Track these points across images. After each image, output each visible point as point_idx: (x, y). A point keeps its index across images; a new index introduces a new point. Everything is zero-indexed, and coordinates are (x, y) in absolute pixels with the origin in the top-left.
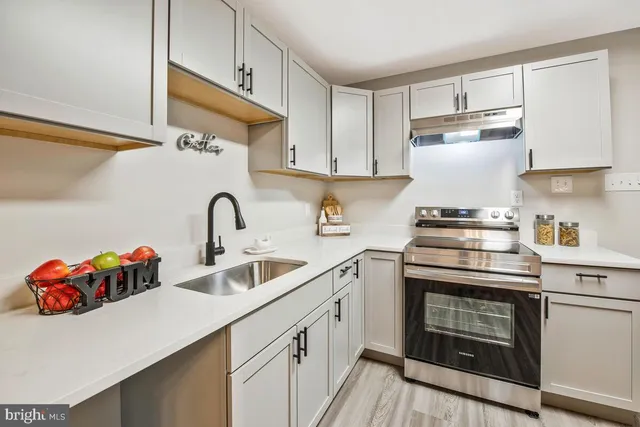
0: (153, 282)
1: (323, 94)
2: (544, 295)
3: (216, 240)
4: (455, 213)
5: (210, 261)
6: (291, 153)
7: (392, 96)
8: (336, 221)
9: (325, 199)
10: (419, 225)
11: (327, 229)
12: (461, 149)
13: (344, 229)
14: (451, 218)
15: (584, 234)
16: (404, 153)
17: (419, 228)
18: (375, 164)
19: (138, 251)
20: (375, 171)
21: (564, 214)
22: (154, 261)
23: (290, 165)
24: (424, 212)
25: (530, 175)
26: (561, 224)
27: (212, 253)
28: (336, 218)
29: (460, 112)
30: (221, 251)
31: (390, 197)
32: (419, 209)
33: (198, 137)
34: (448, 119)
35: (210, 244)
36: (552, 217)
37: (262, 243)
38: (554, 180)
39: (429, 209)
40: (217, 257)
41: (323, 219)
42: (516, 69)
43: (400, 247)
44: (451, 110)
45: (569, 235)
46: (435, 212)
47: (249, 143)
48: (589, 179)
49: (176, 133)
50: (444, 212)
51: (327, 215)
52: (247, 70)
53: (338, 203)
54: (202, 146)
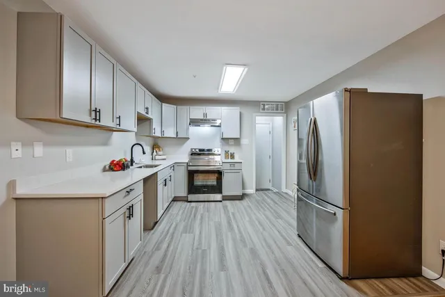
1: (160, 106)
2: (223, 170)
4: (203, 150)
7: (183, 109)
8: (160, 154)
9: (154, 145)
10: (192, 155)
11: (156, 157)
12: (205, 129)
13: (163, 157)
14: (202, 152)
15: (236, 156)
16: (188, 129)
18: (177, 133)
20: (177, 135)
21: (232, 150)
25: (222, 139)
26: (231, 153)
27: (133, 162)
29: (205, 118)
31: (182, 144)
32: (192, 149)
34: (202, 120)
35: (132, 159)
36: (229, 151)
37: (142, 161)
38: (230, 140)
39: (195, 149)
41: (155, 153)
43: (187, 161)
44: (202, 118)
45: (232, 156)
46: (197, 150)
48: (237, 141)
50: (200, 150)
53: (160, 147)
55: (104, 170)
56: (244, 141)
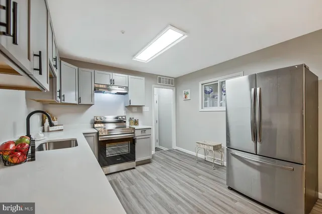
6: (57, 93)
7: (86, 72)
10: (96, 123)
18: (79, 99)
20: (80, 102)
23: (57, 98)
24: (98, 118)
26: (135, 120)
28: (55, 123)
29: (112, 84)
35: (29, 136)
36: (133, 118)
38: (133, 108)
45: (136, 123)
48: (140, 108)
56: (145, 109)
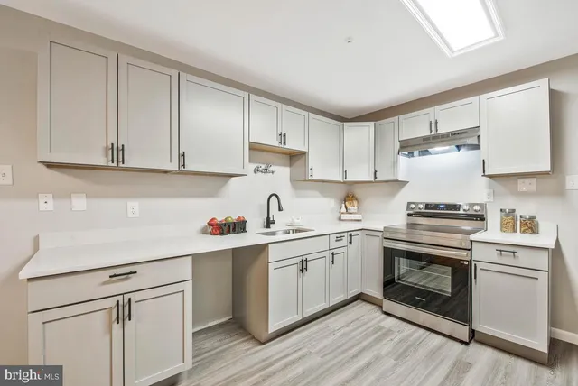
0: (244, 230)
1: (337, 130)
2: (473, 263)
3: (271, 216)
4: (436, 206)
5: (268, 226)
6: (310, 171)
8: (353, 211)
9: (348, 196)
10: (410, 215)
11: (344, 217)
12: (445, 158)
13: (358, 217)
14: (433, 210)
16: (395, 163)
17: (410, 218)
18: (375, 172)
19: (239, 217)
20: (375, 178)
22: (244, 222)
23: (310, 178)
24: (413, 206)
26: (521, 216)
27: (269, 223)
28: (352, 209)
29: (433, 133)
30: (273, 222)
31: (393, 194)
32: (409, 204)
33: (263, 167)
34: (425, 139)
35: (268, 218)
36: (514, 211)
37: (296, 221)
38: (520, 181)
40: (271, 225)
41: (343, 210)
42: (474, 99)
44: (426, 133)
46: (421, 206)
47: (290, 166)
49: (253, 166)
50: (428, 206)
51: (346, 207)
52: (283, 134)
53: (356, 199)
54: (266, 170)
55: (204, 232)
